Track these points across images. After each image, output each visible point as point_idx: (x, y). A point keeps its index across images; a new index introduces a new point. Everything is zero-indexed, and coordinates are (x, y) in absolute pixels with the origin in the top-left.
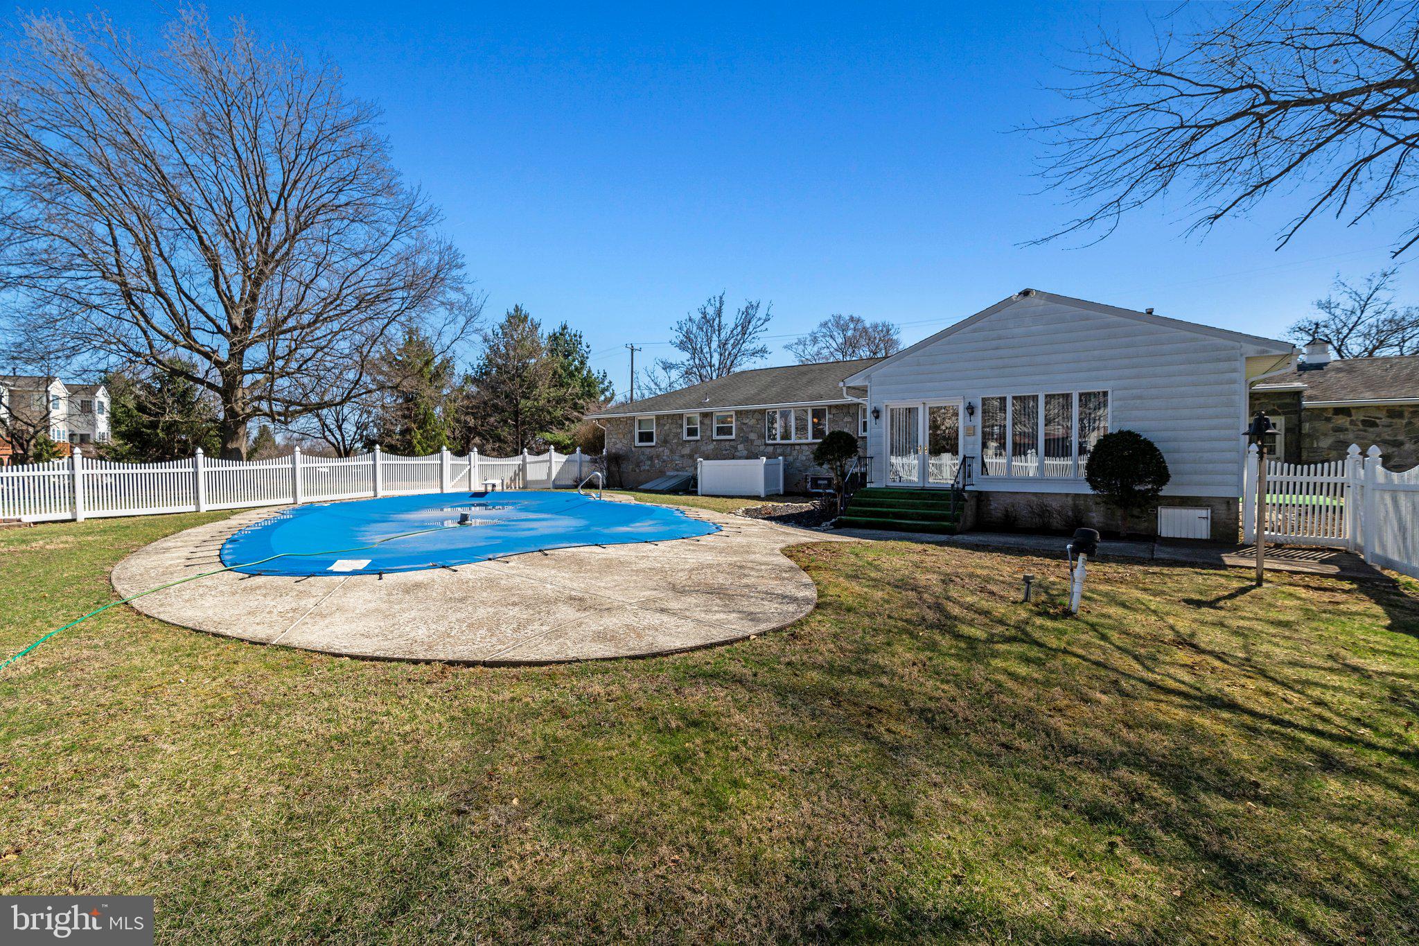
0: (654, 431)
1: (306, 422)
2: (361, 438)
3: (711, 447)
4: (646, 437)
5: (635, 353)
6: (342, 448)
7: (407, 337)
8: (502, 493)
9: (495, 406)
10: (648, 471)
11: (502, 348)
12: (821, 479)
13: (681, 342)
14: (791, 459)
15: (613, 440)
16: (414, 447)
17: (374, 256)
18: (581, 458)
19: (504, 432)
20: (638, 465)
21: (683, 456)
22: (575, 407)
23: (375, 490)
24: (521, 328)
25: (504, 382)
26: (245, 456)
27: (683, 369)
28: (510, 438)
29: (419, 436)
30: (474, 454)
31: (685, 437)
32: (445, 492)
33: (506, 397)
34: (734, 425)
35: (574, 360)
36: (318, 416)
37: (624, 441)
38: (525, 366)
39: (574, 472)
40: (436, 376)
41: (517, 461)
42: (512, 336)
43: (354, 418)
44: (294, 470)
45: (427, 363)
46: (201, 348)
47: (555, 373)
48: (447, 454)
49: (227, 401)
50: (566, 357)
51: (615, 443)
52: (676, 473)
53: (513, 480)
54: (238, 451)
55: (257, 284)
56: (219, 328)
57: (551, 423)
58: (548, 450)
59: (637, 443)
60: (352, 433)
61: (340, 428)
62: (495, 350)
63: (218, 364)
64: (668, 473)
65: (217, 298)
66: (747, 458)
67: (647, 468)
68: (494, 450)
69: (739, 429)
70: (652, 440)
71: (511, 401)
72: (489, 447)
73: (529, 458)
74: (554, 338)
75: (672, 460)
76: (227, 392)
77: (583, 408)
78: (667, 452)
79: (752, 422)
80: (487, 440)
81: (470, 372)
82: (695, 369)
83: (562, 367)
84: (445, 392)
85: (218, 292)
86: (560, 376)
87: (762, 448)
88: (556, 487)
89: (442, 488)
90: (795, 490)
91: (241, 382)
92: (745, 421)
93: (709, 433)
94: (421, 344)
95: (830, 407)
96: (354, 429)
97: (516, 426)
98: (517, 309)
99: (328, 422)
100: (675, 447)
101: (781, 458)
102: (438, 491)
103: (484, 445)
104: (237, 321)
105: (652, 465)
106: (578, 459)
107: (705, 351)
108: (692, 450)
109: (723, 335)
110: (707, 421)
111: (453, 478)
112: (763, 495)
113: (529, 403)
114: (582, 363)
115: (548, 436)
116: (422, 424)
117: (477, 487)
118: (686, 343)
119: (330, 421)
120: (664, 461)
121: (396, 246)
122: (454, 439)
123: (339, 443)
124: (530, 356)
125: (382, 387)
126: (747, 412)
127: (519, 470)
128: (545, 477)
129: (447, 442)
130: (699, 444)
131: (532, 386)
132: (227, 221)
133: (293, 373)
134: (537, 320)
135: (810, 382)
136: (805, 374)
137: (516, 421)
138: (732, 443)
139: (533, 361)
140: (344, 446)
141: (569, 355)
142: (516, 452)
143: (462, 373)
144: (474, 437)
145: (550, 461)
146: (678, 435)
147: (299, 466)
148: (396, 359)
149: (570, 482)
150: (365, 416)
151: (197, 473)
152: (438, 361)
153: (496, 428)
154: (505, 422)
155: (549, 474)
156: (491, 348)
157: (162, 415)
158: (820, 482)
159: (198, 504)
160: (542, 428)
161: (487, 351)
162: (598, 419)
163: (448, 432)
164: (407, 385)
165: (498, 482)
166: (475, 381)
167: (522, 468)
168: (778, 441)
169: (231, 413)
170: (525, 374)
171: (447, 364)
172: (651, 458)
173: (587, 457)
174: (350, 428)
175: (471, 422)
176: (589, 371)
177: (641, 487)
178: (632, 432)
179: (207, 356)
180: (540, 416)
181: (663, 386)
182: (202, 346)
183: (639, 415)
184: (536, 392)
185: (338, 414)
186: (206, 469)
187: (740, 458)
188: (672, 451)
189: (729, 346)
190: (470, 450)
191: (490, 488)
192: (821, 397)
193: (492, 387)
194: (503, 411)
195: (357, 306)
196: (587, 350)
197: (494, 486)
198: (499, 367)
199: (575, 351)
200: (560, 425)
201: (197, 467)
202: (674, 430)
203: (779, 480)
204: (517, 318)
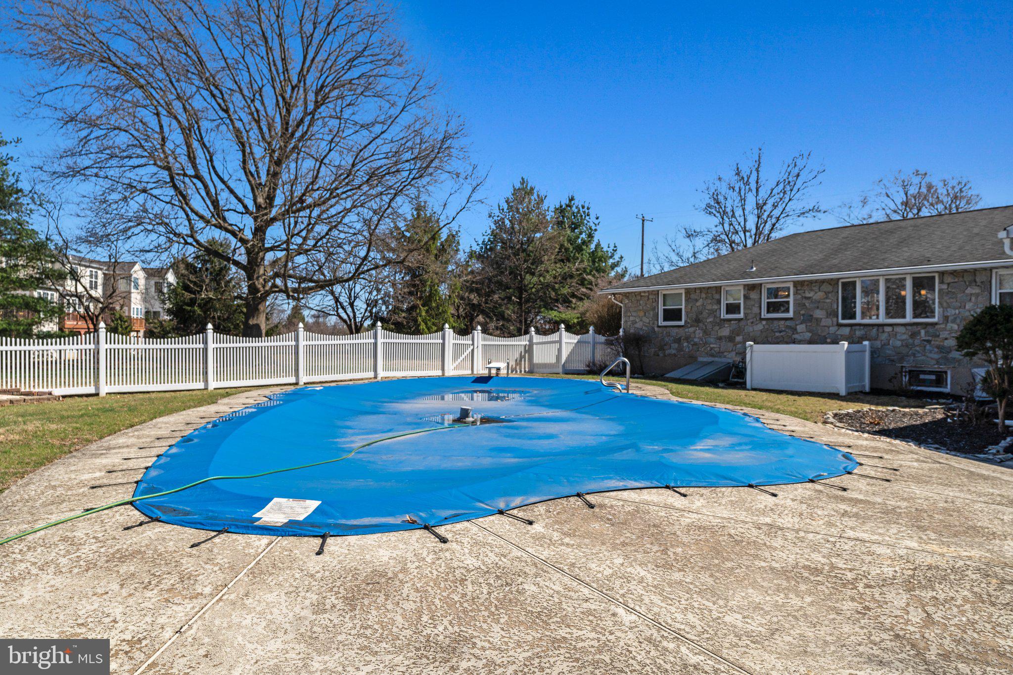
0: (683, 307)
1: (319, 300)
2: (371, 315)
3: (760, 327)
4: (672, 315)
5: (645, 222)
6: (353, 326)
7: (415, 213)
8: (507, 379)
9: (500, 284)
10: (675, 355)
11: (507, 222)
12: (924, 372)
13: (709, 206)
14: (878, 344)
15: (632, 319)
16: (419, 325)
17: (385, 127)
18: (594, 338)
19: (510, 311)
20: (662, 348)
21: (720, 338)
22: (582, 282)
23: (375, 370)
24: (526, 200)
25: (508, 258)
26: (264, 332)
27: (710, 237)
28: (514, 316)
29: (424, 314)
30: (478, 333)
31: (724, 315)
32: (447, 374)
33: (510, 274)
34: (791, 300)
35: (581, 233)
36: (332, 293)
37: (645, 319)
38: (530, 241)
39: (586, 355)
40: (443, 250)
41: (523, 341)
42: (518, 209)
43: (364, 296)
44: (297, 347)
45: (433, 238)
46: (230, 227)
47: (562, 246)
48: (449, 332)
49: (250, 277)
50: (573, 230)
51: (634, 322)
52: (710, 359)
53: (518, 362)
54: (258, 327)
55: (278, 163)
56: (245, 207)
57: (557, 301)
58: (558, 329)
59: (661, 322)
60: (363, 311)
61: (352, 305)
62: (500, 224)
63: (243, 241)
64: (701, 359)
65: (244, 178)
66: (810, 342)
67: (673, 352)
68: (497, 328)
69: (798, 305)
70: (680, 320)
71: (516, 277)
72: (492, 325)
73: (537, 338)
74: (561, 211)
75: (706, 343)
76: (250, 269)
77: (591, 283)
78: (699, 333)
79: (819, 295)
80: (491, 319)
81: (477, 248)
82: (723, 237)
83: (569, 241)
84: (450, 268)
85: (246, 173)
86: (567, 250)
87: (833, 330)
88: (567, 372)
89: (443, 369)
90: (888, 386)
91: (263, 259)
92: (807, 295)
93: (756, 310)
94: (428, 220)
95: (942, 274)
96: (365, 306)
97: (520, 304)
98: (523, 182)
99: (342, 299)
100: (709, 327)
101: (866, 343)
102: (439, 373)
103: (487, 323)
104: (260, 200)
105: (680, 349)
106: (591, 340)
107: (737, 214)
108: (732, 332)
109: (763, 194)
110: (753, 295)
111: (455, 357)
112: (843, 393)
113: (535, 279)
114: (590, 236)
115: (553, 314)
116: (427, 302)
117: (480, 370)
118: (716, 206)
119: (344, 299)
120: (695, 344)
121: (406, 119)
122: (458, 317)
123: (350, 320)
124: (536, 229)
125: (389, 262)
126: (811, 282)
127: (526, 351)
128: (553, 360)
129: (452, 320)
130: (742, 323)
131: (537, 261)
132: (253, 101)
133: (310, 250)
134: (542, 194)
135: (902, 242)
136: (891, 232)
137: (520, 298)
138: (788, 323)
139: (538, 235)
140: (355, 323)
141: (575, 228)
142: (522, 331)
143: (468, 250)
144: (478, 315)
145: (560, 342)
146: (714, 313)
147: (302, 343)
148: (404, 236)
149: (582, 367)
150: (375, 293)
151: (206, 349)
152: (444, 235)
153: (500, 305)
154: (509, 299)
155: (559, 357)
156: (496, 222)
157: (199, 292)
158: (922, 377)
159: (206, 381)
160: (549, 307)
161: (493, 227)
162: (614, 294)
163: (451, 310)
164: (413, 260)
165: (502, 365)
166: (480, 257)
167: (529, 350)
168: (858, 320)
169: (253, 289)
170: (530, 248)
171: (452, 238)
172: (678, 341)
173: (601, 338)
174: (360, 305)
175: (474, 298)
176: (598, 245)
177: (667, 375)
178: (655, 309)
179: (234, 234)
180: (545, 293)
181: (685, 256)
182: (231, 225)
183: (664, 289)
184: (541, 268)
185: (350, 290)
186: (215, 345)
187: (800, 342)
188: (706, 332)
189: (768, 207)
190: (474, 329)
191: (494, 372)
192: (929, 261)
193: (497, 263)
194: (508, 287)
195: (368, 180)
196: (596, 222)
197: (498, 369)
198: (504, 243)
199: (583, 223)
200: (566, 302)
201: (206, 343)
202: (709, 307)
203: (863, 374)
204: (523, 192)
